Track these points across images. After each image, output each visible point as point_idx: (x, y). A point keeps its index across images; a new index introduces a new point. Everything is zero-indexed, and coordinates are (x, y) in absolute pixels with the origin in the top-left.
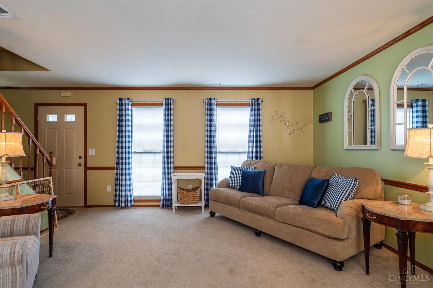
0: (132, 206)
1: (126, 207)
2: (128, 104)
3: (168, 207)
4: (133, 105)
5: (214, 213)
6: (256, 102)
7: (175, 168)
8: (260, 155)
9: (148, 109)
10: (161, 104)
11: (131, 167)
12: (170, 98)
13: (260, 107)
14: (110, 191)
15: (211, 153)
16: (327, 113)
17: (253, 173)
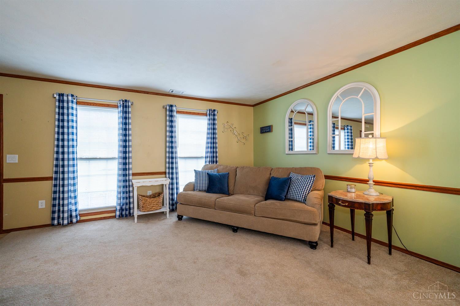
0: (78, 222)
1: (70, 224)
2: (72, 102)
3: (125, 217)
4: (78, 103)
5: (182, 216)
6: (212, 112)
7: (134, 174)
8: (216, 159)
9: (99, 109)
10: (115, 105)
11: (76, 176)
12: (128, 100)
13: (216, 117)
14: (44, 207)
15: (172, 158)
16: (269, 126)
17: (219, 176)
